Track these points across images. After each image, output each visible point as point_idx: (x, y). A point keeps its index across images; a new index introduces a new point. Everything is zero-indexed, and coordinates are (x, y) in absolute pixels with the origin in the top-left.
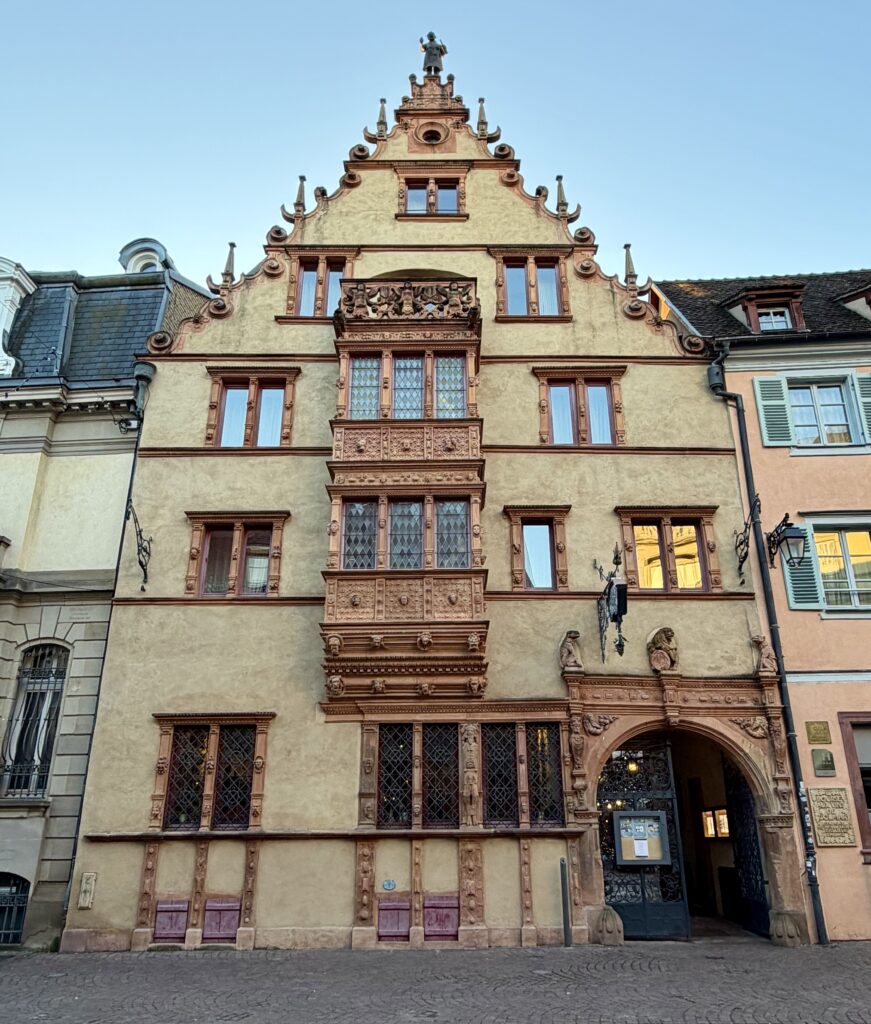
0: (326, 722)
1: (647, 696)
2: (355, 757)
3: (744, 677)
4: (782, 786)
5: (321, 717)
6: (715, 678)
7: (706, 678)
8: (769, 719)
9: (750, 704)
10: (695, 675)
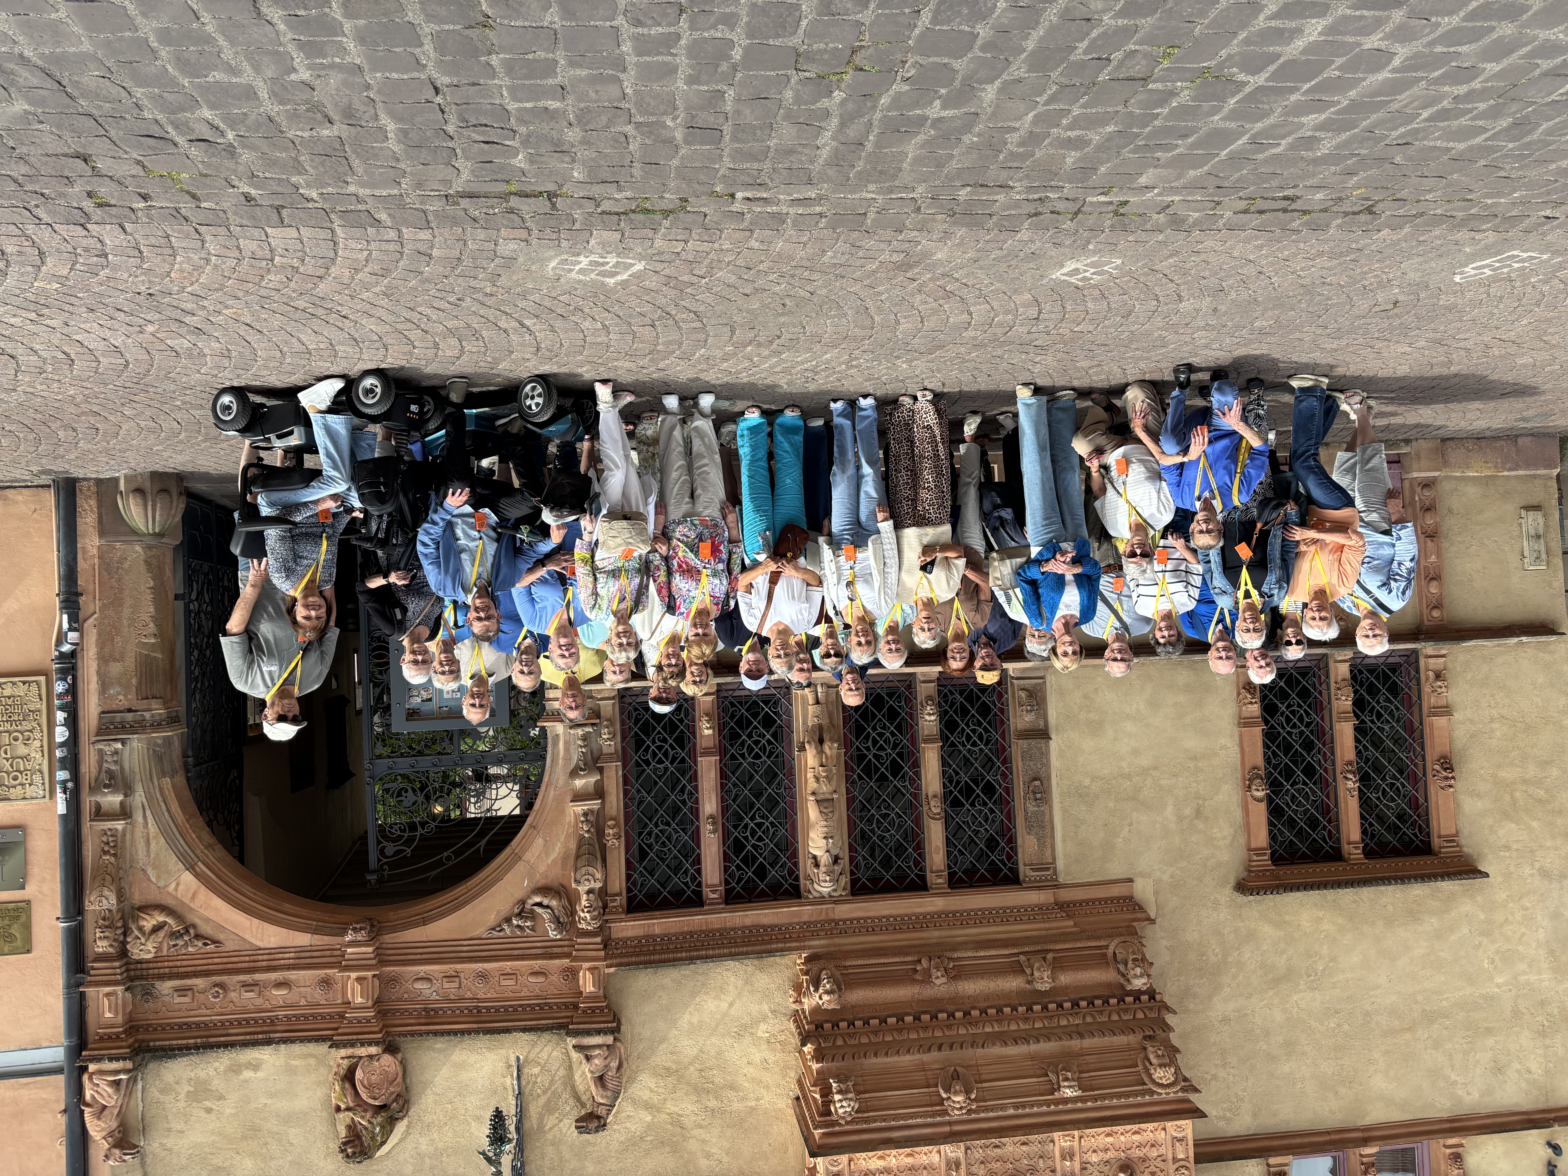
0: (1131, 880)
1: (418, 985)
2: (1065, 811)
3: (169, 1053)
4: (112, 800)
5: (1143, 890)
6: (245, 1044)
7: (268, 1042)
8: (123, 953)
9: (166, 987)
10: (298, 1049)
